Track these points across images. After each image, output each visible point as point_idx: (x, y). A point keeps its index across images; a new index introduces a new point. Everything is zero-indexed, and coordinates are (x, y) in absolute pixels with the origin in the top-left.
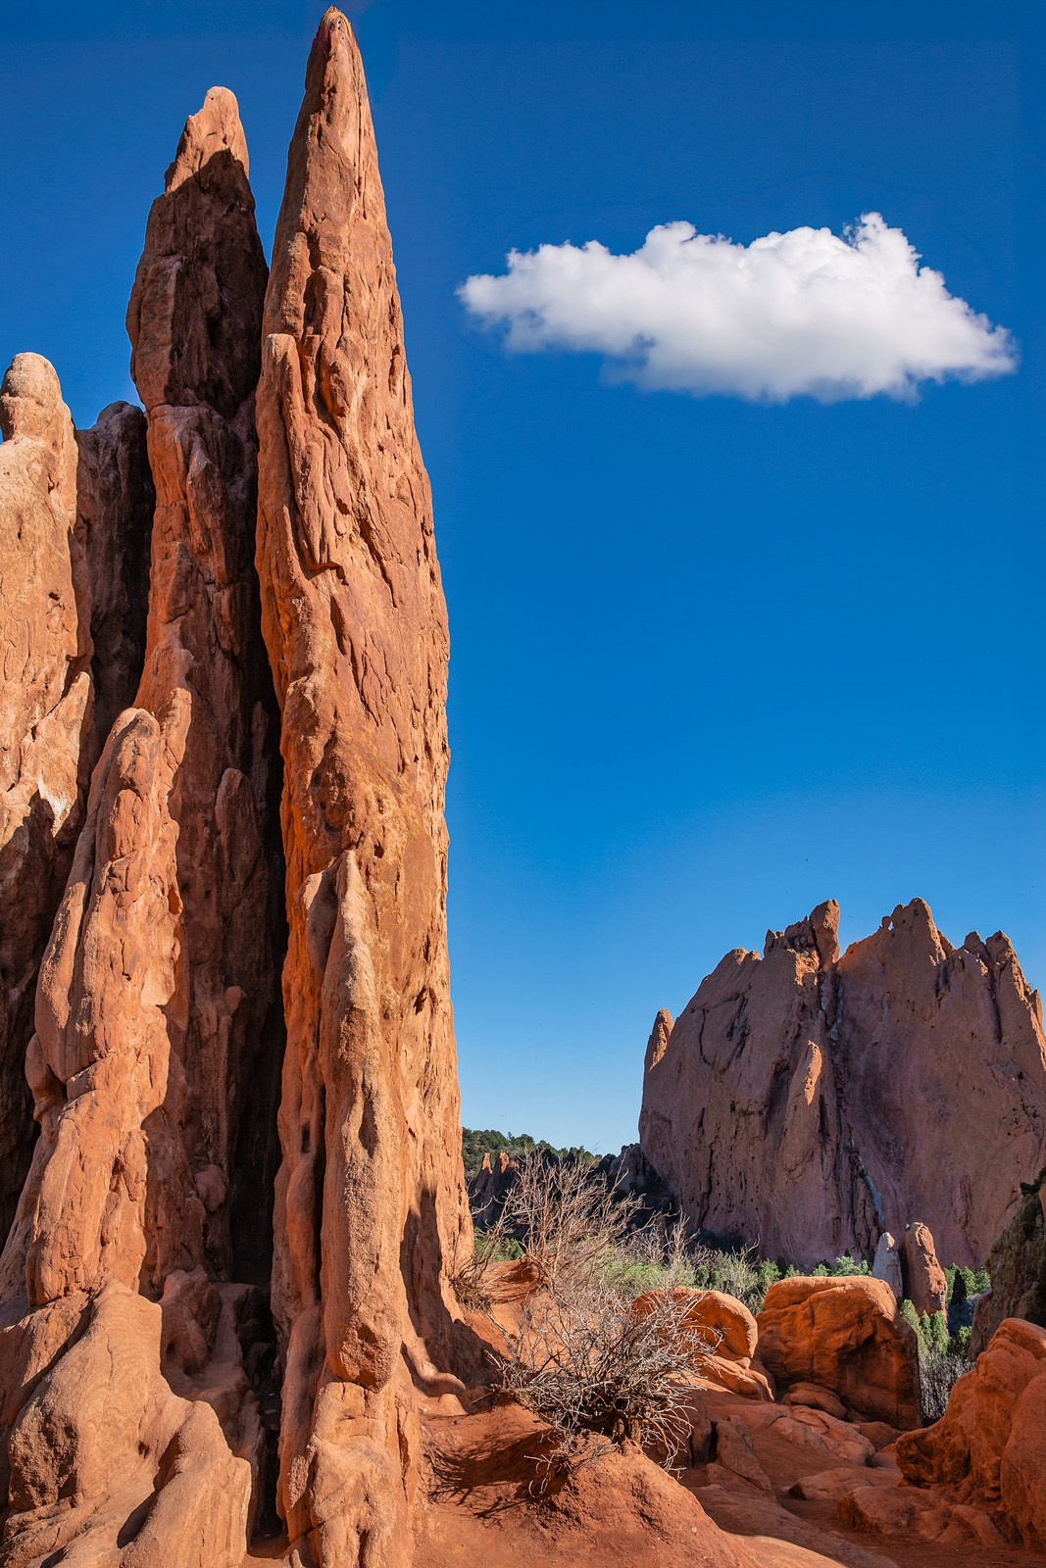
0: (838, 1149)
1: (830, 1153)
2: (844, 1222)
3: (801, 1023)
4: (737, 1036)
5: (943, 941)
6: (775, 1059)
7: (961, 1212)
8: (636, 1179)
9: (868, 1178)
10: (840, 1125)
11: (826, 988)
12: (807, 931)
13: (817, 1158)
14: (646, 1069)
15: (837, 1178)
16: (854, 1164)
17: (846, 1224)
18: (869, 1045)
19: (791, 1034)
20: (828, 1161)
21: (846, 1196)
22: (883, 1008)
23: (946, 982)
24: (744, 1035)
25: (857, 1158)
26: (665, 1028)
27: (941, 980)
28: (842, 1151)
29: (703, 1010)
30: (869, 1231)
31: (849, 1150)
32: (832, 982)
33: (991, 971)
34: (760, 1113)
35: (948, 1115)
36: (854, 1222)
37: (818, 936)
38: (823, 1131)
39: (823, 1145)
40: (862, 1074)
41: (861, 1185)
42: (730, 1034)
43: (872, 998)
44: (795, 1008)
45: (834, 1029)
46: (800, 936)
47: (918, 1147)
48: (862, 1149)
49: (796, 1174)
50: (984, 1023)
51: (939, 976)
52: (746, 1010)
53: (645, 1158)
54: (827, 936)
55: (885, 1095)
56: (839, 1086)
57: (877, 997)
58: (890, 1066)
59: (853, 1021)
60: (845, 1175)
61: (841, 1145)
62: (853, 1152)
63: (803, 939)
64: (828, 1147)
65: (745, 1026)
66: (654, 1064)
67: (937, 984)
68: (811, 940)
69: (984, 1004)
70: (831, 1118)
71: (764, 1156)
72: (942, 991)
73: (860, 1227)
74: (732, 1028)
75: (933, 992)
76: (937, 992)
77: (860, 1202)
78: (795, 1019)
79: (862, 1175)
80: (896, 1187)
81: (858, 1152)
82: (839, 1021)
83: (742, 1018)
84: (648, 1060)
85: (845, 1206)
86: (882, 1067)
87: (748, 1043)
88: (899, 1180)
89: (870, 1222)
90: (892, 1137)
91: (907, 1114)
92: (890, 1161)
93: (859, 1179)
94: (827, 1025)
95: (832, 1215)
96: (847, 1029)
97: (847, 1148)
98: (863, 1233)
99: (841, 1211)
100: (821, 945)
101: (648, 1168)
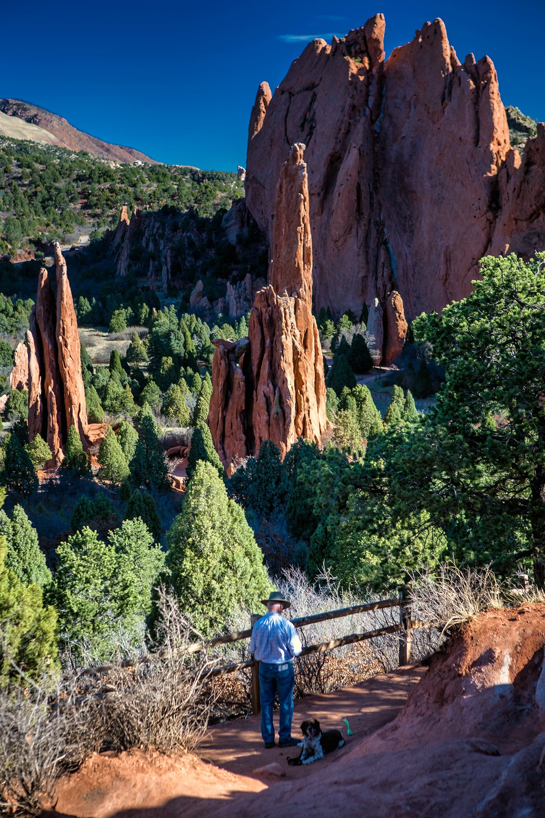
0: (369, 223)
1: (363, 228)
2: (370, 279)
3: (351, 121)
4: (307, 127)
5: (452, 58)
6: (329, 151)
7: (442, 273)
8: (241, 231)
9: (390, 245)
10: (371, 205)
11: (373, 89)
12: (360, 40)
13: (354, 231)
14: (250, 136)
15: (367, 246)
16: (380, 233)
17: (371, 282)
18: (399, 138)
19: (343, 131)
20: (361, 233)
21: (372, 259)
22: (411, 108)
23: (450, 92)
24: (312, 128)
25: (383, 230)
26: (265, 101)
27: (447, 91)
28: (372, 225)
29: (290, 93)
30: (385, 286)
31: (376, 223)
32: (377, 84)
33: (477, 88)
34: (319, 194)
35: (443, 198)
36: (376, 279)
37: (369, 45)
38: (359, 211)
39: (358, 221)
40: (393, 160)
41: (382, 252)
42: (302, 125)
43: (405, 97)
44: (347, 108)
45: (377, 123)
46: (356, 43)
47: (423, 222)
48: (386, 223)
49: (339, 243)
50: (467, 132)
51: (445, 88)
52: (316, 104)
53: (249, 212)
54: (375, 44)
55: (406, 180)
56: (377, 171)
57: (408, 98)
58: (411, 156)
59: (390, 116)
60: (372, 245)
61: (372, 221)
62: (380, 225)
63: (358, 47)
64: (362, 223)
65: (313, 120)
66: (256, 133)
67: (444, 94)
68: (363, 48)
69: (469, 115)
70: (365, 201)
71: (321, 228)
72: (446, 101)
73: (380, 285)
74: (305, 120)
75: (440, 101)
76: (443, 100)
77: (380, 264)
78: (346, 118)
79: (385, 243)
80: (407, 252)
81: (384, 225)
82: (382, 115)
83: (312, 113)
84: (252, 129)
85: (372, 266)
86: (406, 157)
87: (315, 132)
88: (409, 246)
89: (386, 280)
90: (408, 213)
91: (419, 195)
92: (405, 231)
93: (383, 246)
94: (371, 119)
95: (362, 274)
96: (386, 124)
97: (376, 222)
98: (381, 287)
99: (368, 271)
100: (372, 52)
101: (251, 222)
